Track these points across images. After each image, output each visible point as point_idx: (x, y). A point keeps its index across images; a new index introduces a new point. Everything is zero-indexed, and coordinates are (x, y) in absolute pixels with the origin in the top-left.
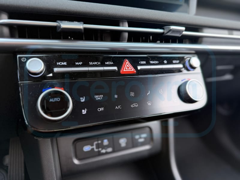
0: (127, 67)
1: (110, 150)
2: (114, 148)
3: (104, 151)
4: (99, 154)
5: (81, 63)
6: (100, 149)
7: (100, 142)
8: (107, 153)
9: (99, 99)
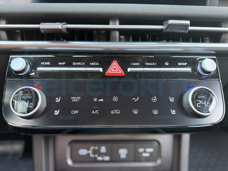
0: (115, 69)
1: (107, 158)
2: (111, 158)
3: (100, 158)
4: (95, 161)
5: (64, 63)
6: (96, 156)
7: (97, 148)
8: (103, 161)
9: (76, 100)
